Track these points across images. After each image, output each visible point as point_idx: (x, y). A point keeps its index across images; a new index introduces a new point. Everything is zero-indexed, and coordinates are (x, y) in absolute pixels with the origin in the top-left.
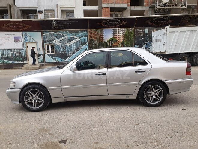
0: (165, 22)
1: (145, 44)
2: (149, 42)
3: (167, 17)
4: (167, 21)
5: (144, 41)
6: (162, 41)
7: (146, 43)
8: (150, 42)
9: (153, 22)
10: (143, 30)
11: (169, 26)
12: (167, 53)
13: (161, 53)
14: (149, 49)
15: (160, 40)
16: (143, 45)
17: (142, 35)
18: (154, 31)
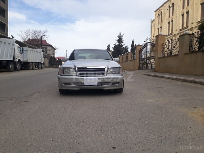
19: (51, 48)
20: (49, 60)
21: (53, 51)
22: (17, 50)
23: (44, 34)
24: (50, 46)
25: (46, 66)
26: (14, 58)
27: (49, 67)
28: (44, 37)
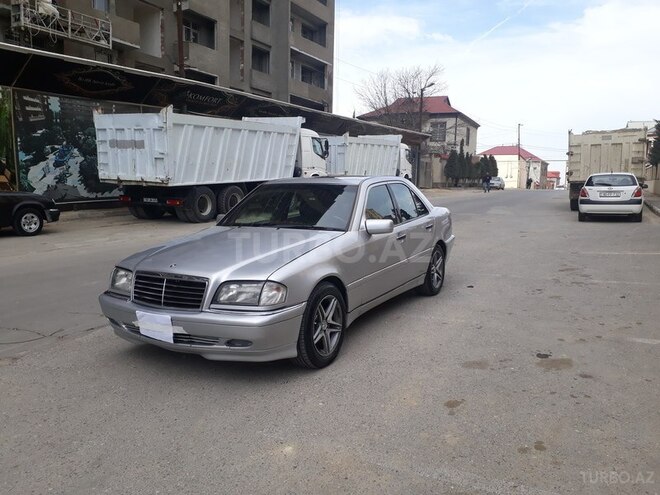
0: (112, 87)
1: (53, 149)
2: (65, 143)
3: (122, 72)
4: (118, 84)
5: (50, 139)
6: (147, 148)
7: (56, 146)
8: (68, 143)
9: (80, 79)
10: (43, 100)
11: (170, 108)
12: (170, 185)
13: (144, 185)
14: (67, 170)
15: (138, 145)
16: (48, 154)
17: (42, 118)
18: (100, 111)
19: (460, 121)
20: (445, 163)
21: (468, 130)
22: (311, 148)
23: (430, 81)
24: (457, 115)
25: (434, 184)
26: (297, 172)
27: (444, 186)
28: (431, 89)
